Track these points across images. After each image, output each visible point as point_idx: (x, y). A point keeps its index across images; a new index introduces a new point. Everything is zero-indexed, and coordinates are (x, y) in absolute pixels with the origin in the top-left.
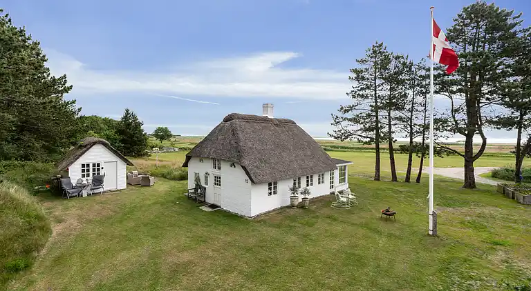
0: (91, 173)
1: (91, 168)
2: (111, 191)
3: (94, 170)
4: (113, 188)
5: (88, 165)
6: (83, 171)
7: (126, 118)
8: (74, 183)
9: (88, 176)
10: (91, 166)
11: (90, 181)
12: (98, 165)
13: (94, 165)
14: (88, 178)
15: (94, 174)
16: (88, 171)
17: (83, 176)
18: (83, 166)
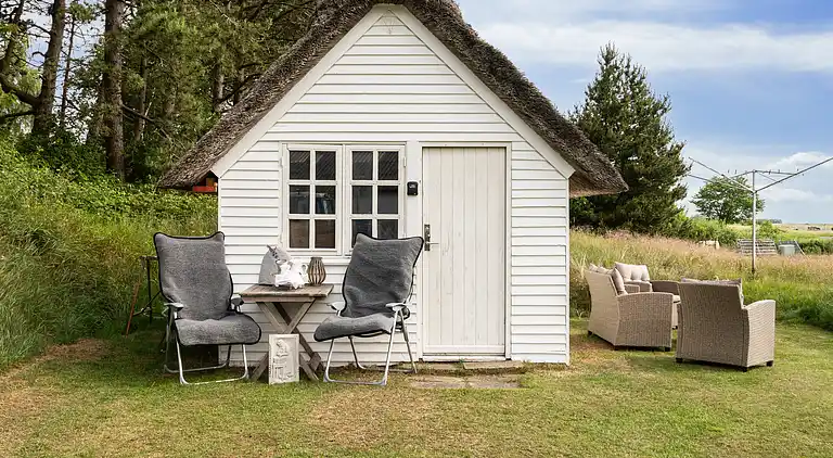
0: (344, 216)
1: (344, 182)
2: (459, 369)
3: (361, 197)
4: (478, 346)
5: (327, 164)
6: (298, 200)
7: (601, 90)
8: (244, 277)
9: (326, 236)
10: (344, 167)
11: (335, 278)
12: (390, 164)
13: (361, 164)
14: (326, 256)
15: (361, 227)
16: (327, 199)
17: (298, 237)
18: (298, 165)
